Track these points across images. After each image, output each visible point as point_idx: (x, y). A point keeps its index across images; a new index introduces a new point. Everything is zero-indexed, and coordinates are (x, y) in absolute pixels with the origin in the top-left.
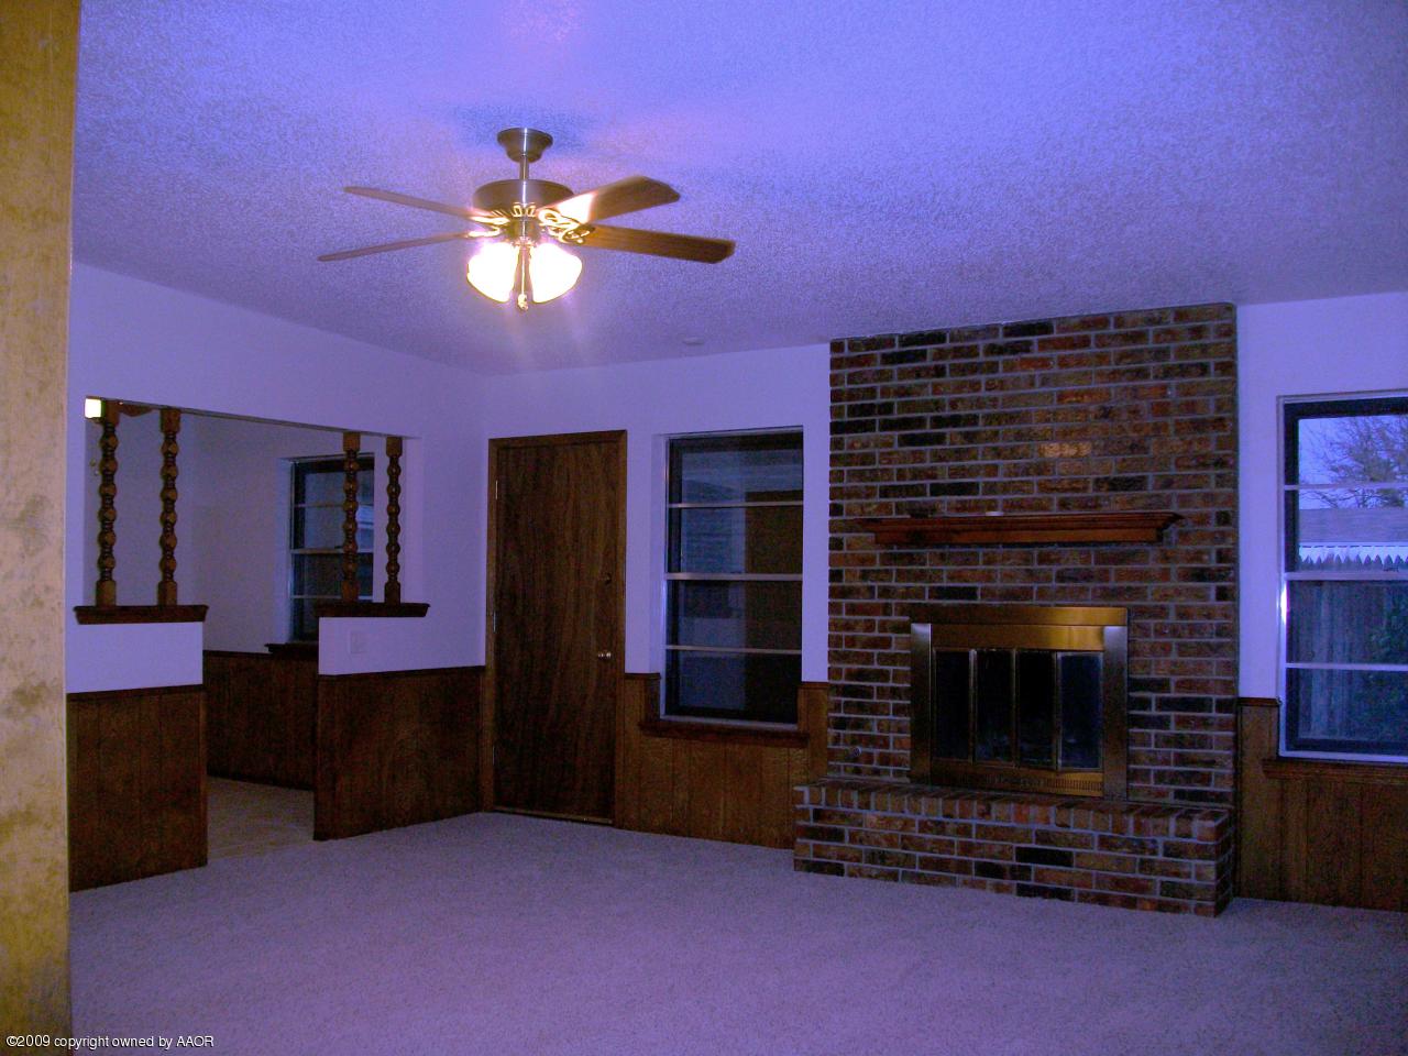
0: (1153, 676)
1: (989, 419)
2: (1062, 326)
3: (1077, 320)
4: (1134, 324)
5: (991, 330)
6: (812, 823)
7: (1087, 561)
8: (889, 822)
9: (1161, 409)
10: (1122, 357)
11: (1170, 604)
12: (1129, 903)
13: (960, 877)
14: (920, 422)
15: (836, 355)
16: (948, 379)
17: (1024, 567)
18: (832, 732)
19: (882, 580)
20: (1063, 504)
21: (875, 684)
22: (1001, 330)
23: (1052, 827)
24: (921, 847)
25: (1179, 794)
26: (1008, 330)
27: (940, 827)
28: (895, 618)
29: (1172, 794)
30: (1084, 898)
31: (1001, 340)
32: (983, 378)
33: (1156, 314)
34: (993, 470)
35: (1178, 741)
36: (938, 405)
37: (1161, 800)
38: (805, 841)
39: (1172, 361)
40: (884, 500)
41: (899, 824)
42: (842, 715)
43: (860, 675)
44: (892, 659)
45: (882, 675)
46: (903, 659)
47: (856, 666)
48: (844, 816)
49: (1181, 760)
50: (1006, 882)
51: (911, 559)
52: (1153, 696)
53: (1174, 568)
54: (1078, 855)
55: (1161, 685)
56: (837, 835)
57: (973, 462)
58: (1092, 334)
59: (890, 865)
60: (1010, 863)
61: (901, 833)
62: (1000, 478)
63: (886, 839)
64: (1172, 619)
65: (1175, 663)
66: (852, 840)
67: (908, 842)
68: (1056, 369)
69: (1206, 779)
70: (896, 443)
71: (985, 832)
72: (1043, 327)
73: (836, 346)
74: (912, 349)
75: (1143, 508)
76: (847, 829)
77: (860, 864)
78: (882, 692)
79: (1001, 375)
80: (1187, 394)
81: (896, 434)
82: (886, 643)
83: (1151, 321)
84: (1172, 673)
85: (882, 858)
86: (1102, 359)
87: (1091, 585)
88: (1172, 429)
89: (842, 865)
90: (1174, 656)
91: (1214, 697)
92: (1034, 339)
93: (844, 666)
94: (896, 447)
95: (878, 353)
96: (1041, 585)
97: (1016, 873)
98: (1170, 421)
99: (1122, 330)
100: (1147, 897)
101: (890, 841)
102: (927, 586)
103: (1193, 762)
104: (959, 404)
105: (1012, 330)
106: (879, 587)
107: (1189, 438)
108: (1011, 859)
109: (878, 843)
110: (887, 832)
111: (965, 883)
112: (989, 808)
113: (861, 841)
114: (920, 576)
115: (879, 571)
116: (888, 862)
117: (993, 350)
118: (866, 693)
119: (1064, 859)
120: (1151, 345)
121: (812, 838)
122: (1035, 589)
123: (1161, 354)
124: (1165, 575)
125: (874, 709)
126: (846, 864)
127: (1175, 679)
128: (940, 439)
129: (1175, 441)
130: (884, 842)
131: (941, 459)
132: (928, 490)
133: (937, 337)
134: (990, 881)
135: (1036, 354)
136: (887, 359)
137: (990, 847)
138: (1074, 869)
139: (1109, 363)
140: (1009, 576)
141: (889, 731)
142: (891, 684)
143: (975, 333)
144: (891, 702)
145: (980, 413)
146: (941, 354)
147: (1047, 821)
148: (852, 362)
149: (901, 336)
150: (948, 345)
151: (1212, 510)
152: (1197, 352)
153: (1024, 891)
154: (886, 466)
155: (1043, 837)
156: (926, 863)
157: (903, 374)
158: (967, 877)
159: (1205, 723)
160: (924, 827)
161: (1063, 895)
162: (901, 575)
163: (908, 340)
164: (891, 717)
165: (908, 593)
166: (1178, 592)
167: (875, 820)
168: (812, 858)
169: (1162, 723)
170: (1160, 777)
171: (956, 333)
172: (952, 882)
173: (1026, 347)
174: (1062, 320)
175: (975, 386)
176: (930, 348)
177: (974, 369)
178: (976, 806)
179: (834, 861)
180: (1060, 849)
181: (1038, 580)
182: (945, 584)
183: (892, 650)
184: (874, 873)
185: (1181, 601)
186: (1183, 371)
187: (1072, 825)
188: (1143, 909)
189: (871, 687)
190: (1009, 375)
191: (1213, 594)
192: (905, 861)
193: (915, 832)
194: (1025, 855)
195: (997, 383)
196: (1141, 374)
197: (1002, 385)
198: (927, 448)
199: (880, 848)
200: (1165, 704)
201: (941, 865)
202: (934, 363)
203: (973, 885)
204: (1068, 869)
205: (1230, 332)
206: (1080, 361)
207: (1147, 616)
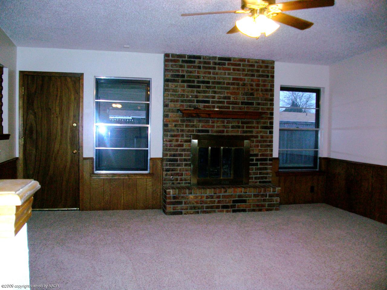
0: (255, 153)
1: (213, 83)
2: (234, 60)
3: (238, 59)
4: (252, 62)
5: (215, 58)
6: (172, 200)
7: (239, 123)
8: (197, 197)
9: (258, 85)
10: (248, 70)
11: (259, 135)
12: (260, 210)
13: (217, 210)
14: (193, 82)
15: (166, 58)
16: (202, 70)
17: (222, 124)
18: (165, 173)
19: (181, 127)
20: (233, 108)
21: (179, 158)
22: (217, 58)
23: (243, 193)
24: (206, 203)
25: (260, 182)
26: (219, 59)
27: (212, 197)
28: (185, 138)
29: (258, 182)
30: (249, 211)
31: (217, 61)
32: (212, 71)
33: (257, 61)
34: (214, 97)
35: (260, 169)
36: (198, 77)
37: (256, 184)
38: (169, 206)
39: (261, 73)
40: (182, 103)
41: (200, 197)
42: (168, 167)
43: (174, 155)
44: (184, 150)
45: (181, 155)
46: (188, 150)
47: (172, 153)
48: (183, 197)
49: (260, 173)
50: (229, 209)
51: (190, 121)
52: (255, 158)
53: (260, 126)
54: (248, 200)
55: (256, 155)
56: (180, 203)
57: (208, 94)
58: (242, 63)
59: (197, 209)
60: (231, 204)
61: (200, 200)
62: (216, 99)
63: (196, 202)
64: (259, 138)
65: (260, 149)
66: (185, 203)
67: (202, 202)
68: (232, 71)
69: (266, 178)
70: (186, 87)
71: (224, 197)
72: (229, 59)
73: (167, 55)
74: (191, 59)
75: (253, 110)
76: (183, 201)
77: (187, 210)
78: (181, 160)
79: (217, 71)
80: (264, 82)
81: (186, 84)
82: (182, 146)
83: (256, 62)
84: (259, 152)
85: (195, 208)
86: (244, 70)
87: (240, 130)
88: (260, 90)
89: (182, 211)
90: (259, 148)
91: (268, 158)
92: (227, 62)
93: (168, 153)
94: (186, 88)
95: (181, 59)
96: (227, 129)
97: (232, 207)
98: (260, 88)
99: (249, 63)
100: (264, 208)
101: (197, 202)
102: (195, 129)
103: (264, 174)
104: (205, 78)
105: (220, 59)
106: (180, 129)
107: (264, 93)
108: (231, 203)
109: (193, 204)
110: (195, 200)
111: (218, 211)
112: (227, 190)
113: (188, 204)
114: (193, 126)
115: (180, 124)
116: (196, 208)
117: (215, 63)
118: (177, 160)
119: (244, 201)
120: (256, 68)
121: (172, 205)
122: (225, 130)
123: (258, 71)
124: (258, 128)
125: (178, 165)
126: (183, 211)
127: (260, 153)
128: (199, 87)
129: (261, 93)
130: (195, 203)
131: (199, 93)
132: (195, 102)
133: (199, 57)
134: (225, 210)
135: (226, 66)
136: (183, 61)
137: (226, 201)
138: (247, 204)
139: (245, 72)
140: (218, 127)
141: (183, 171)
142: (184, 157)
143: (210, 58)
144: (184, 163)
145: (211, 81)
146: (200, 62)
147: (241, 192)
148: (171, 61)
149: (188, 55)
150: (202, 60)
151: (269, 112)
152: (266, 72)
153: (234, 211)
154: (183, 93)
155: (240, 196)
156: (207, 207)
157: (188, 67)
158: (219, 210)
159: (266, 164)
160: (207, 197)
161: (244, 211)
162: (187, 126)
163: (190, 57)
164: (184, 167)
165: (189, 131)
166: (261, 132)
167: (192, 197)
168: (172, 211)
169: (256, 164)
170: (256, 178)
171: (204, 57)
172: (215, 211)
173: (224, 64)
174: (234, 58)
175: (210, 73)
176: (197, 60)
177: (210, 68)
178: (223, 190)
179: (180, 210)
180: (244, 199)
181: (226, 128)
182: (200, 128)
183: (184, 148)
184: (192, 212)
185: (261, 134)
186: (263, 76)
187: (248, 192)
188: (263, 211)
189: (178, 159)
190: (219, 71)
191: (268, 132)
192: (201, 207)
193: (204, 199)
194: (234, 201)
195: (216, 73)
196: (253, 75)
197: (217, 74)
198: (195, 89)
199: (194, 205)
200: (257, 160)
201: (212, 207)
202: (198, 65)
203: (220, 211)
204: (246, 204)
205: (273, 68)
206: (238, 70)
207: (254, 137)
